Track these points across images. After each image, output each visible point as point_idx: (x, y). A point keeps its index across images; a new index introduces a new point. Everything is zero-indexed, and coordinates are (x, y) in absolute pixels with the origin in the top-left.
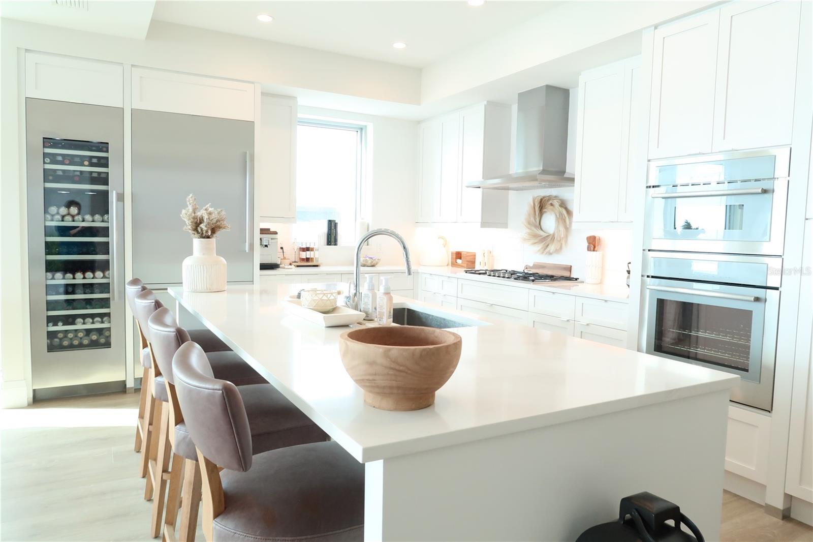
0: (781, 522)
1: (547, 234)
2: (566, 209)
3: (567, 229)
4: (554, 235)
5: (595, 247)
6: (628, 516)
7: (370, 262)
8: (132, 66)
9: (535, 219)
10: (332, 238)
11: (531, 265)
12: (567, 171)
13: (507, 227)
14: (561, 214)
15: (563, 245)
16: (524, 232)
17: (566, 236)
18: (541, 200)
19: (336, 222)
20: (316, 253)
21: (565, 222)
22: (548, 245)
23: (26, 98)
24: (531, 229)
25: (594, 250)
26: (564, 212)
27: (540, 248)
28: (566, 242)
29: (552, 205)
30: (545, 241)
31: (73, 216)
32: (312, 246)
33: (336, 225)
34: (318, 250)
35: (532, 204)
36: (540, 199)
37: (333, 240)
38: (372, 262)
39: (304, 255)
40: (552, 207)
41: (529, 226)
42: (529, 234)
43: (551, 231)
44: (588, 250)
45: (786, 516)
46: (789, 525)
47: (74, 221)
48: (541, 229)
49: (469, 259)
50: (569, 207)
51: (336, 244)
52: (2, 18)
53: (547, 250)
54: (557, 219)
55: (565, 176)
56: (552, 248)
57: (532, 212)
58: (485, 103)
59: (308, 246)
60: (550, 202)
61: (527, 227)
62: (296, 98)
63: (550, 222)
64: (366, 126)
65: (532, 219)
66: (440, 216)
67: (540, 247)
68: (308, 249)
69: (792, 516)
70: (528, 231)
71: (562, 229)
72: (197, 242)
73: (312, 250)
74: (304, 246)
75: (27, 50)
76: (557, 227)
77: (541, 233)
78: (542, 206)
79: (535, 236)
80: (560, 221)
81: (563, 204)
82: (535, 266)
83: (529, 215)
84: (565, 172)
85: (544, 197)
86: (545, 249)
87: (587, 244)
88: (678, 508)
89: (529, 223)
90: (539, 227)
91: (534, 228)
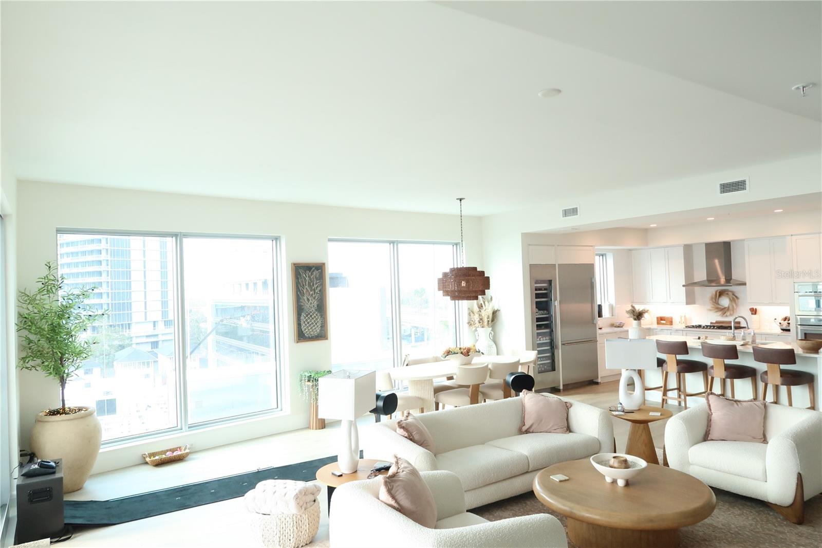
1: (724, 307)
3: (736, 305)
4: (729, 307)
8: (558, 245)
9: (716, 301)
11: (715, 322)
12: (733, 278)
13: (695, 304)
15: (734, 312)
16: (710, 306)
17: (736, 308)
21: (735, 301)
22: (725, 312)
23: (531, 264)
25: (755, 314)
26: (735, 297)
28: (736, 310)
29: (727, 294)
30: (724, 310)
35: (714, 293)
36: (719, 291)
43: (726, 306)
44: (752, 314)
48: (720, 305)
49: (670, 320)
50: (737, 295)
53: (725, 315)
54: (730, 300)
55: (735, 281)
56: (728, 313)
57: (714, 296)
58: (683, 245)
60: (726, 293)
61: (712, 304)
63: (725, 302)
64: (605, 254)
67: (720, 313)
70: (713, 306)
71: (733, 305)
76: (730, 303)
77: (721, 307)
78: (721, 294)
79: (717, 308)
80: (732, 301)
81: (733, 294)
82: (717, 322)
83: (713, 299)
84: (731, 279)
85: (722, 290)
86: (723, 314)
87: (750, 312)
89: (713, 302)
90: (718, 304)
91: (716, 305)
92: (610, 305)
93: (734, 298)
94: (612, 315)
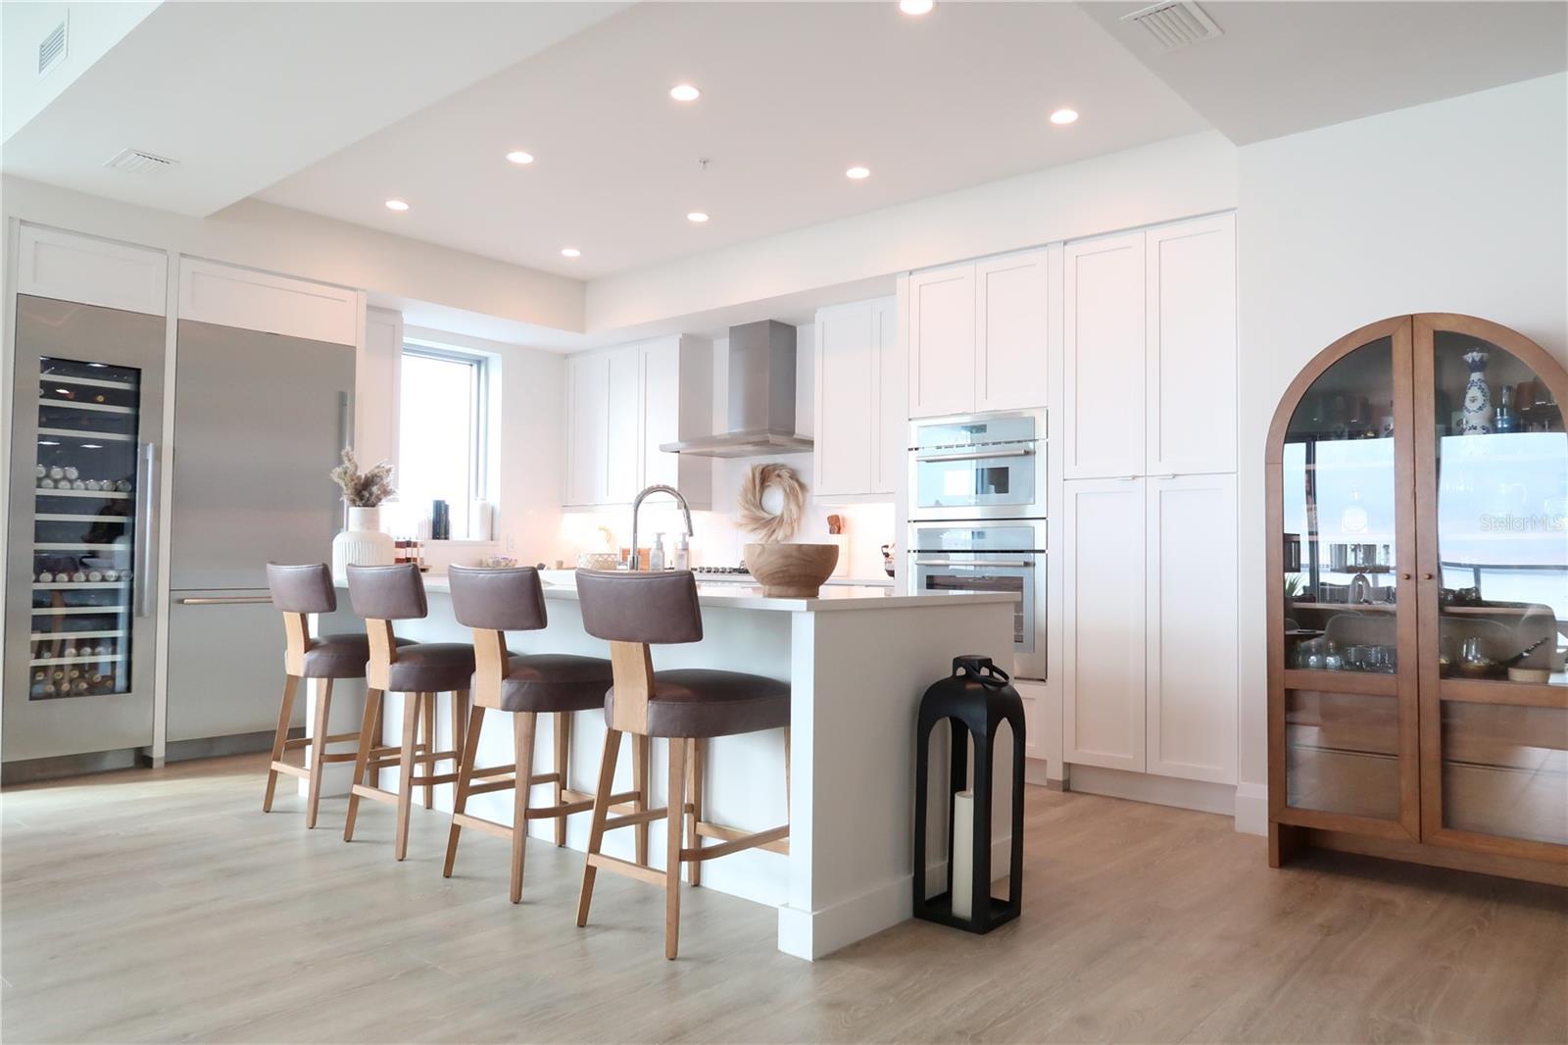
0: (1062, 793)
1: (772, 517)
2: (798, 481)
3: (800, 507)
4: (782, 516)
5: (839, 529)
6: (961, 671)
7: (503, 564)
8: (182, 255)
9: (754, 497)
10: (440, 529)
12: (796, 431)
13: (710, 510)
14: (792, 488)
15: (796, 529)
16: (739, 513)
17: (799, 519)
18: (763, 470)
19: (447, 503)
20: (422, 550)
21: (797, 497)
22: (774, 531)
23: (18, 294)
24: (747, 509)
25: (839, 532)
27: (761, 536)
28: (799, 525)
29: (779, 476)
30: (772, 523)
31: (71, 481)
32: (413, 540)
33: (447, 507)
34: (422, 546)
35: (750, 475)
36: (761, 468)
37: (443, 531)
38: (507, 565)
39: (403, 553)
40: (779, 479)
41: (747, 506)
42: (744, 516)
43: (778, 512)
44: (831, 532)
45: (1066, 787)
46: (1067, 794)
47: (72, 489)
48: (763, 509)
50: (803, 479)
51: (446, 538)
52: (5, 175)
53: (774, 537)
54: (787, 495)
55: (795, 436)
56: (780, 534)
57: (750, 486)
58: (681, 336)
59: (407, 539)
60: (777, 472)
61: (744, 507)
62: (400, 312)
63: (775, 500)
64: (487, 358)
65: (750, 496)
66: (608, 494)
67: (762, 533)
68: (408, 544)
69: (1072, 788)
70: (746, 512)
71: (793, 508)
72: (354, 514)
73: (415, 545)
74: (401, 540)
75: (22, 222)
76: (787, 505)
77: (766, 515)
78: (765, 477)
79: (756, 519)
80: (791, 499)
81: (794, 476)
83: (746, 491)
84: (793, 431)
85: (768, 466)
86: (770, 536)
87: (828, 527)
88: (990, 660)
89: (748, 502)
90: (761, 506)
91: (753, 509)
92: (484, 507)
93: (797, 486)
94: (492, 539)
